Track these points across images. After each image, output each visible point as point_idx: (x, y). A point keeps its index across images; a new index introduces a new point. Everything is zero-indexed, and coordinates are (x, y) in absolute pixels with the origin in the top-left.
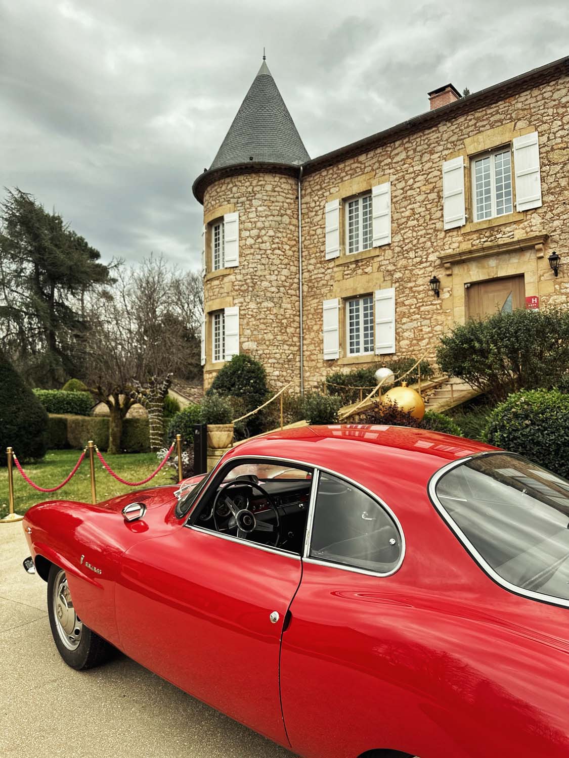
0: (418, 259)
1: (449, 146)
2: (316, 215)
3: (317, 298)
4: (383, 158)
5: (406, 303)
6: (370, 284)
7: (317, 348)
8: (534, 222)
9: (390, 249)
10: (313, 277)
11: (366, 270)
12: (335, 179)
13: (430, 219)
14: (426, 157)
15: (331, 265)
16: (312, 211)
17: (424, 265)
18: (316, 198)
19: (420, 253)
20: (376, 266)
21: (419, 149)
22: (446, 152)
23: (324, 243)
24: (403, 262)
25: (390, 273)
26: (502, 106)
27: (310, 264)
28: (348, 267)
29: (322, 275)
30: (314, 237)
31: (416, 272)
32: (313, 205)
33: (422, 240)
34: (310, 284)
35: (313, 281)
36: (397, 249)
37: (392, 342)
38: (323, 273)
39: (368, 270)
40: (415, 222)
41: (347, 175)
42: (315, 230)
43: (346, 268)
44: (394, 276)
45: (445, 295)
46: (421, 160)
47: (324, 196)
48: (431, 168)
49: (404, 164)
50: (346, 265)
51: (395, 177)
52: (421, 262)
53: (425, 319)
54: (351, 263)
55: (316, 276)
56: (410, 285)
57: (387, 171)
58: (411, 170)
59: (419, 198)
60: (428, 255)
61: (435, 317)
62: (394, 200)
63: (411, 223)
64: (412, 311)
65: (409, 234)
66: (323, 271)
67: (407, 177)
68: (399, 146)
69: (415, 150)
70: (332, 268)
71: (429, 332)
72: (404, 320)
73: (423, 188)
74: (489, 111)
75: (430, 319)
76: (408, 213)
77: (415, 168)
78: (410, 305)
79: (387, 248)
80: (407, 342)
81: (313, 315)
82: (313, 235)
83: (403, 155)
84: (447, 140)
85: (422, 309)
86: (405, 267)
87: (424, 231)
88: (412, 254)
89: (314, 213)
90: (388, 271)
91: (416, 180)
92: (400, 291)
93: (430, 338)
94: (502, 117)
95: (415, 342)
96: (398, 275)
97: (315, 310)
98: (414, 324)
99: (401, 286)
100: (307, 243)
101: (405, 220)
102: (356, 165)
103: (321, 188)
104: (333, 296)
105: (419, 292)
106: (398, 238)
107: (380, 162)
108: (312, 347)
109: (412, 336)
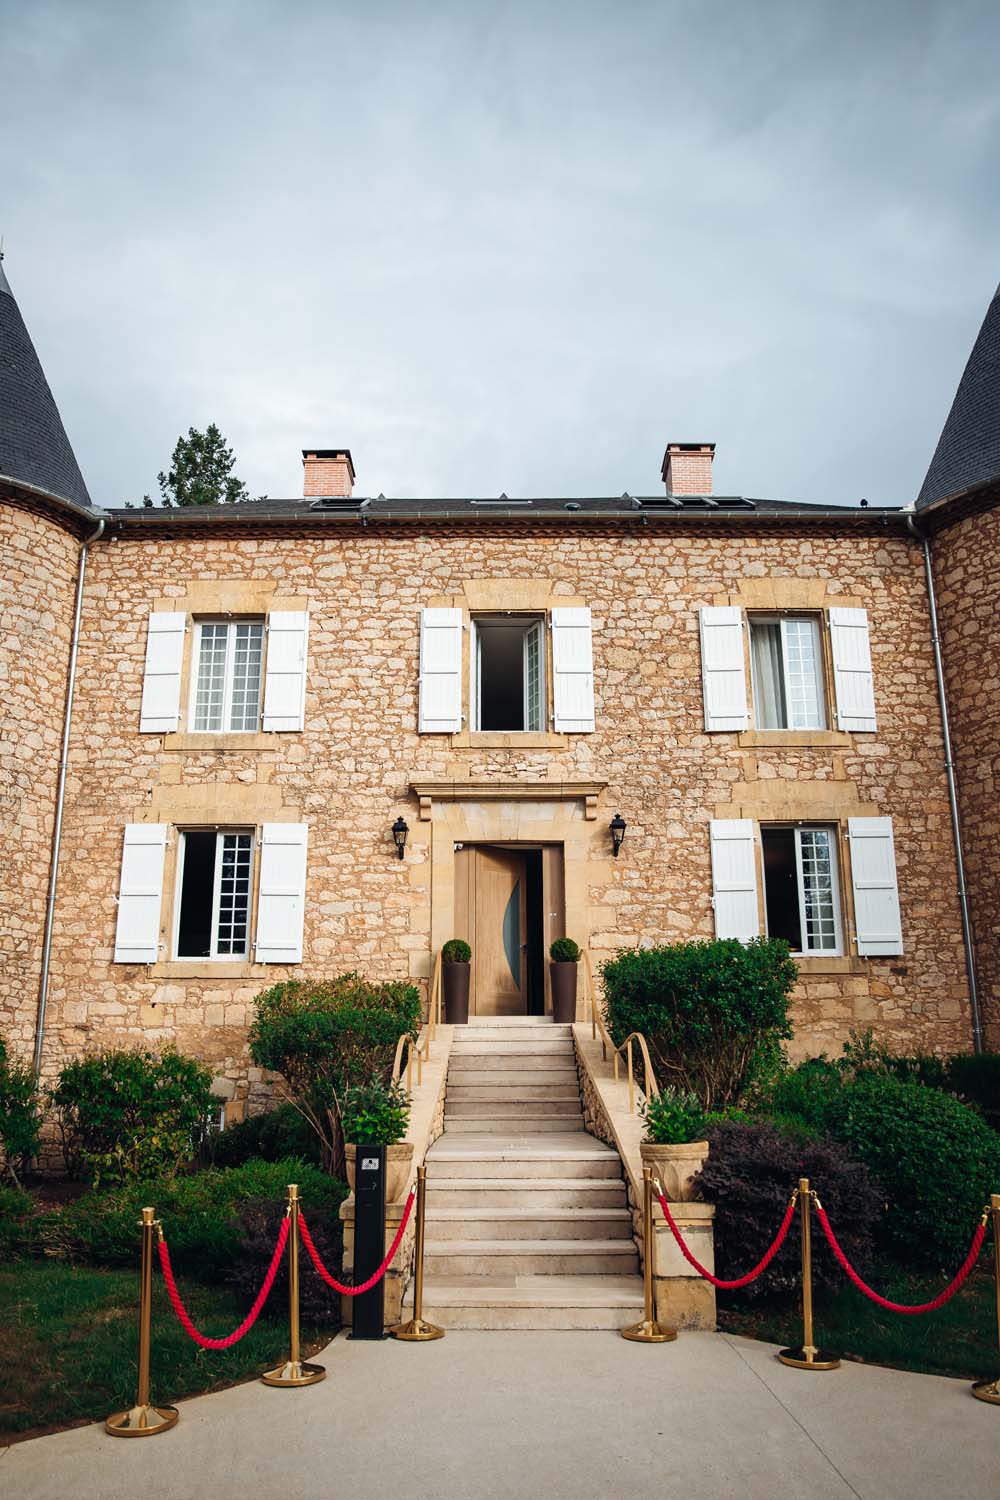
0: (363, 778)
1: (434, 581)
2: (119, 629)
3: (105, 814)
4: (297, 562)
5: (332, 859)
6: (250, 806)
7: (95, 933)
8: (581, 756)
9: (300, 742)
10: (98, 764)
11: (242, 776)
12: (179, 569)
13: (390, 705)
14: (387, 588)
15: (153, 745)
16: (111, 619)
17: (375, 790)
18: (125, 595)
19: (366, 766)
20: (265, 771)
21: (373, 568)
22: (425, 591)
23: (139, 694)
24: (326, 776)
25: (300, 793)
26: (532, 545)
27: (92, 733)
28: (196, 759)
29: (125, 765)
30: (109, 676)
31: (358, 800)
32: (115, 605)
33: (371, 741)
34: (88, 778)
35: (98, 773)
36: (318, 748)
37: (298, 941)
38: (128, 760)
39: (248, 775)
40: (358, 704)
41: (209, 569)
42: (116, 662)
43: (190, 760)
44: (308, 800)
45: (414, 855)
46: (376, 590)
47: (145, 595)
48: (397, 611)
49: (342, 587)
50: (196, 754)
51: (319, 605)
52: (368, 785)
53: (371, 898)
54: (205, 752)
55: (107, 763)
56: (340, 824)
57: (303, 590)
58: (354, 602)
59: (368, 660)
60: (382, 772)
61: (392, 897)
62: (316, 649)
63: (348, 703)
64: (343, 878)
65: (345, 723)
66: (129, 754)
67: (346, 613)
68: (334, 550)
69: (366, 568)
70: (153, 754)
71: (379, 928)
72: (325, 895)
73: (378, 644)
74: (510, 548)
75: (383, 900)
76: (344, 682)
77: (364, 602)
78: (341, 867)
79: (293, 738)
80: (331, 943)
81: (89, 851)
82: (109, 671)
83: (340, 570)
84: (430, 570)
85: (366, 877)
86: (333, 787)
87: (376, 726)
88: (349, 764)
89: (115, 625)
90: (292, 786)
91: (366, 623)
92: (320, 832)
93: (380, 939)
94: (533, 565)
95: (346, 944)
96: (315, 799)
97: (97, 842)
98: (347, 907)
99: (322, 822)
100: (88, 684)
101: (338, 693)
102: (233, 556)
103: (140, 578)
104: (152, 814)
105: (361, 843)
106: (319, 724)
107: (288, 567)
108: (78, 929)
109: (342, 931)
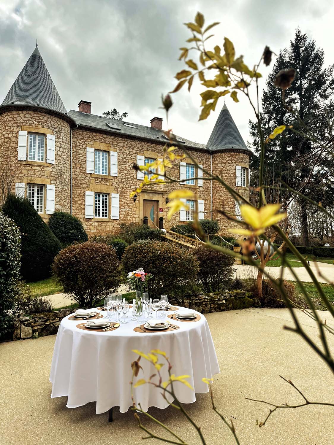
0: (128, 186)
1: (139, 150)
2: (80, 149)
3: (80, 189)
4: (114, 141)
5: (123, 201)
6: (108, 190)
7: (80, 212)
8: (162, 186)
9: (117, 178)
10: (78, 178)
11: (107, 183)
12: (91, 138)
13: (132, 173)
14: (131, 150)
15: (89, 176)
16: (78, 147)
17: (130, 189)
18: (80, 142)
19: (128, 184)
20: (111, 183)
21: (128, 145)
22: (137, 151)
23: (85, 164)
24: (121, 185)
25: (117, 188)
26: (155, 146)
27: (76, 171)
28: (98, 179)
29: (83, 179)
30: (79, 160)
31: (126, 190)
32: (78, 144)
33: (129, 179)
34: (76, 181)
35: (78, 180)
36: (120, 180)
37: (118, 215)
38: (84, 178)
39: (108, 183)
40: (126, 172)
41: (97, 140)
42: (80, 157)
43: (96, 180)
44: (119, 190)
45: (137, 202)
46: (129, 150)
47: (84, 143)
48: (132, 155)
49: (122, 148)
50: (97, 178)
51: (119, 151)
52: (129, 188)
53: (129, 208)
54: (99, 178)
55: (80, 178)
56: (124, 195)
57: (116, 147)
58: (125, 152)
59: (128, 164)
60: (131, 185)
61: (133, 208)
62: (119, 160)
63: (124, 172)
64: (125, 204)
65: (124, 175)
66: (84, 177)
67: (124, 153)
68: (121, 140)
69: (127, 145)
70: (89, 177)
71: (131, 214)
72: (122, 207)
73: (130, 161)
74: (151, 145)
75: (131, 209)
76: (124, 167)
77: (127, 152)
78: (124, 202)
79: (115, 177)
80: (123, 216)
81: (78, 196)
82: (79, 159)
83: (122, 144)
84: (138, 147)
85: (129, 204)
86: (123, 187)
87: (130, 177)
88: (125, 183)
89: (79, 148)
90: (116, 187)
91: (127, 156)
92: (121, 196)
93: (131, 215)
94: (155, 150)
95: (126, 216)
96: (120, 190)
97: (79, 194)
98: (126, 210)
99: (122, 194)
100: (74, 160)
101: (123, 169)
102: (102, 138)
103: (83, 139)
104: (90, 189)
105: (128, 198)
106: (120, 175)
107: (113, 142)
108: (77, 211)
109: (125, 214)
